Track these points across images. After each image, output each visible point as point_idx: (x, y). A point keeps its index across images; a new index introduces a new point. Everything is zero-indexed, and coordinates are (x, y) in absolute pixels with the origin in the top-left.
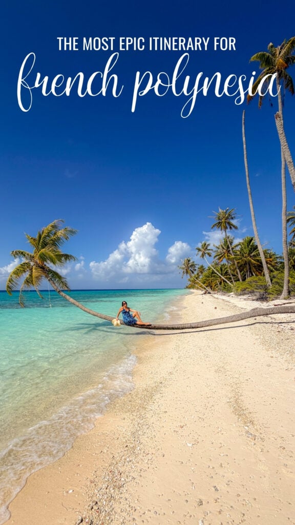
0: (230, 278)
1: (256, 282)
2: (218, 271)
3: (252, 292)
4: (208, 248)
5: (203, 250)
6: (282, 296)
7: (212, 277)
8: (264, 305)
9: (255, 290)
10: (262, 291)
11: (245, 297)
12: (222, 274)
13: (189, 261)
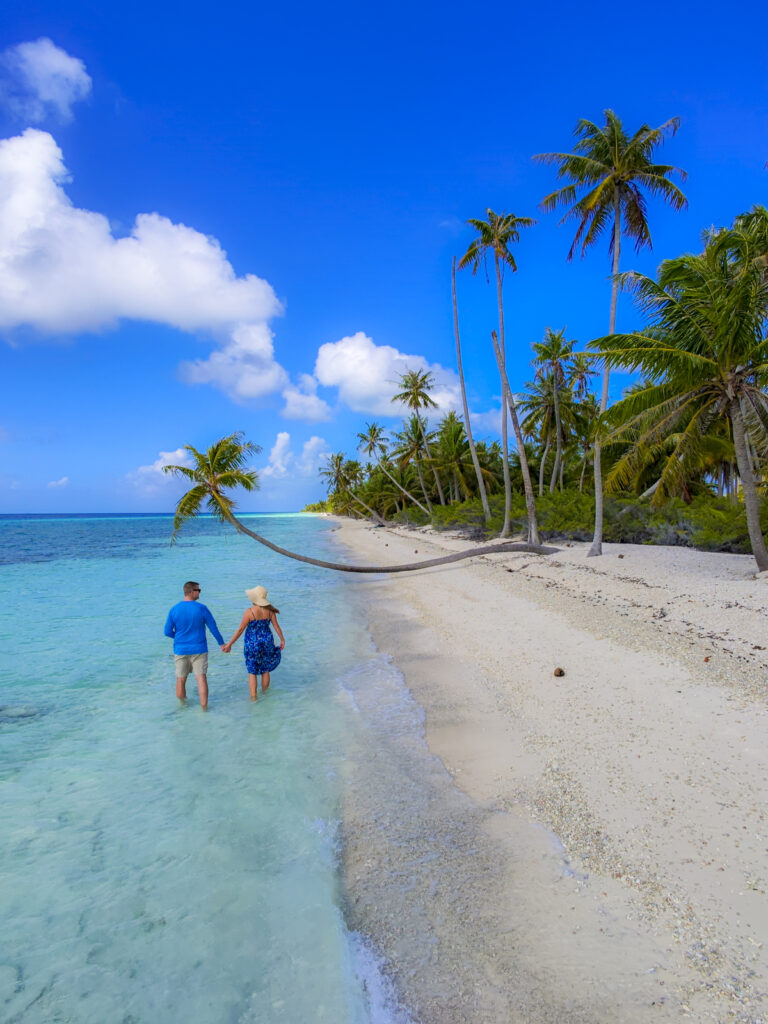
0: (422, 495)
1: (469, 511)
2: (396, 479)
3: (463, 527)
4: (381, 436)
5: (369, 438)
6: (503, 534)
7: (382, 490)
8: (482, 545)
9: (469, 524)
10: (478, 526)
11: (454, 533)
12: (402, 485)
13: (341, 459)
